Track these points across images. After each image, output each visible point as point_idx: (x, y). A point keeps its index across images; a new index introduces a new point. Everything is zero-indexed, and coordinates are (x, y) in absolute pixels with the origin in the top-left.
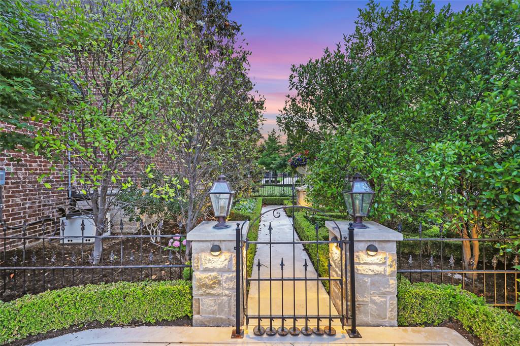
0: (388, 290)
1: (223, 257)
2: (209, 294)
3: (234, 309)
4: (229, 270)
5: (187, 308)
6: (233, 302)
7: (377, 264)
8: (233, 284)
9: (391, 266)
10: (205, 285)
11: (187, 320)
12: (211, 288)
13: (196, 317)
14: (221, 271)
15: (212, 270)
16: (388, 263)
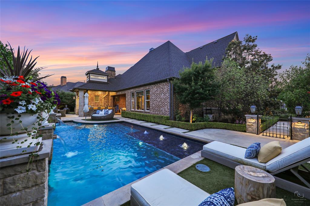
0: (306, 132)
1: (254, 120)
2: (250, 127)
3: (257, 131)
4: (255, 123)
5: (245, 129)
6: (257, 130)
7: (302, 126)
8: (256, 126)
9: (307, 127)
10: (249, 125)
11: (245, 132)
12: (251, 126)
13: (247, 131)
14: (253, 123)
15: (251, 123)
16: (306, 126)
